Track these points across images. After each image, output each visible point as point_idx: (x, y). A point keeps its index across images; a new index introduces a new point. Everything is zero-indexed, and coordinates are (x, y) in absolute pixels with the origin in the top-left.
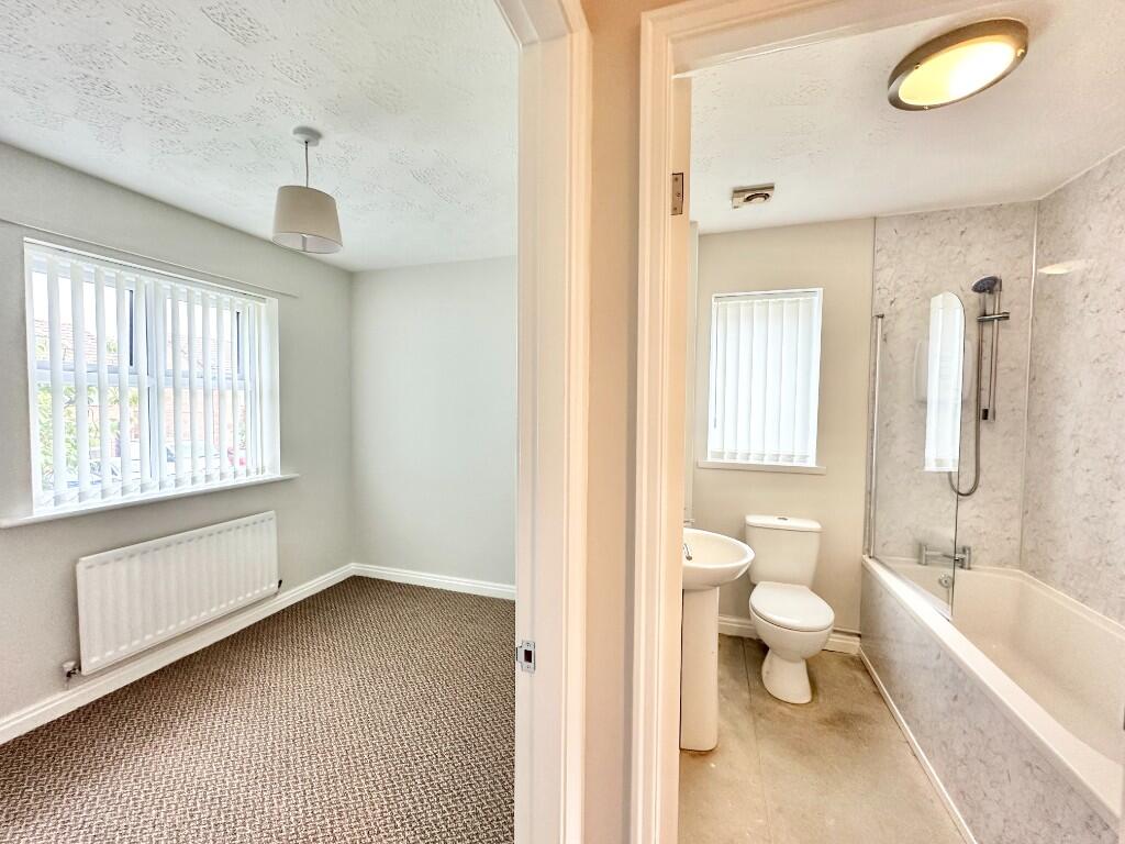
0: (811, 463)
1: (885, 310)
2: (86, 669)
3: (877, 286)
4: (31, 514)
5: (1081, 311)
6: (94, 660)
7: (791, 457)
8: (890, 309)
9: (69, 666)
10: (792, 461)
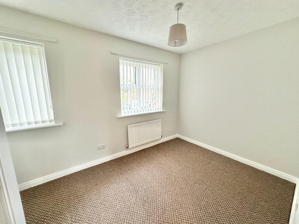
2: (129, 147)
4: (121, 115)
6: (131, 146)
9: (127, 146)
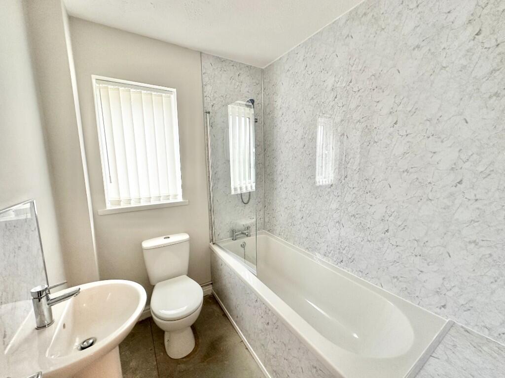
0: (180, 199)
1: (210, 110)
3: (205, 94)
5: (281, 121)
7: (168, 197)
8: (212, 109)
10: (169, 199)
